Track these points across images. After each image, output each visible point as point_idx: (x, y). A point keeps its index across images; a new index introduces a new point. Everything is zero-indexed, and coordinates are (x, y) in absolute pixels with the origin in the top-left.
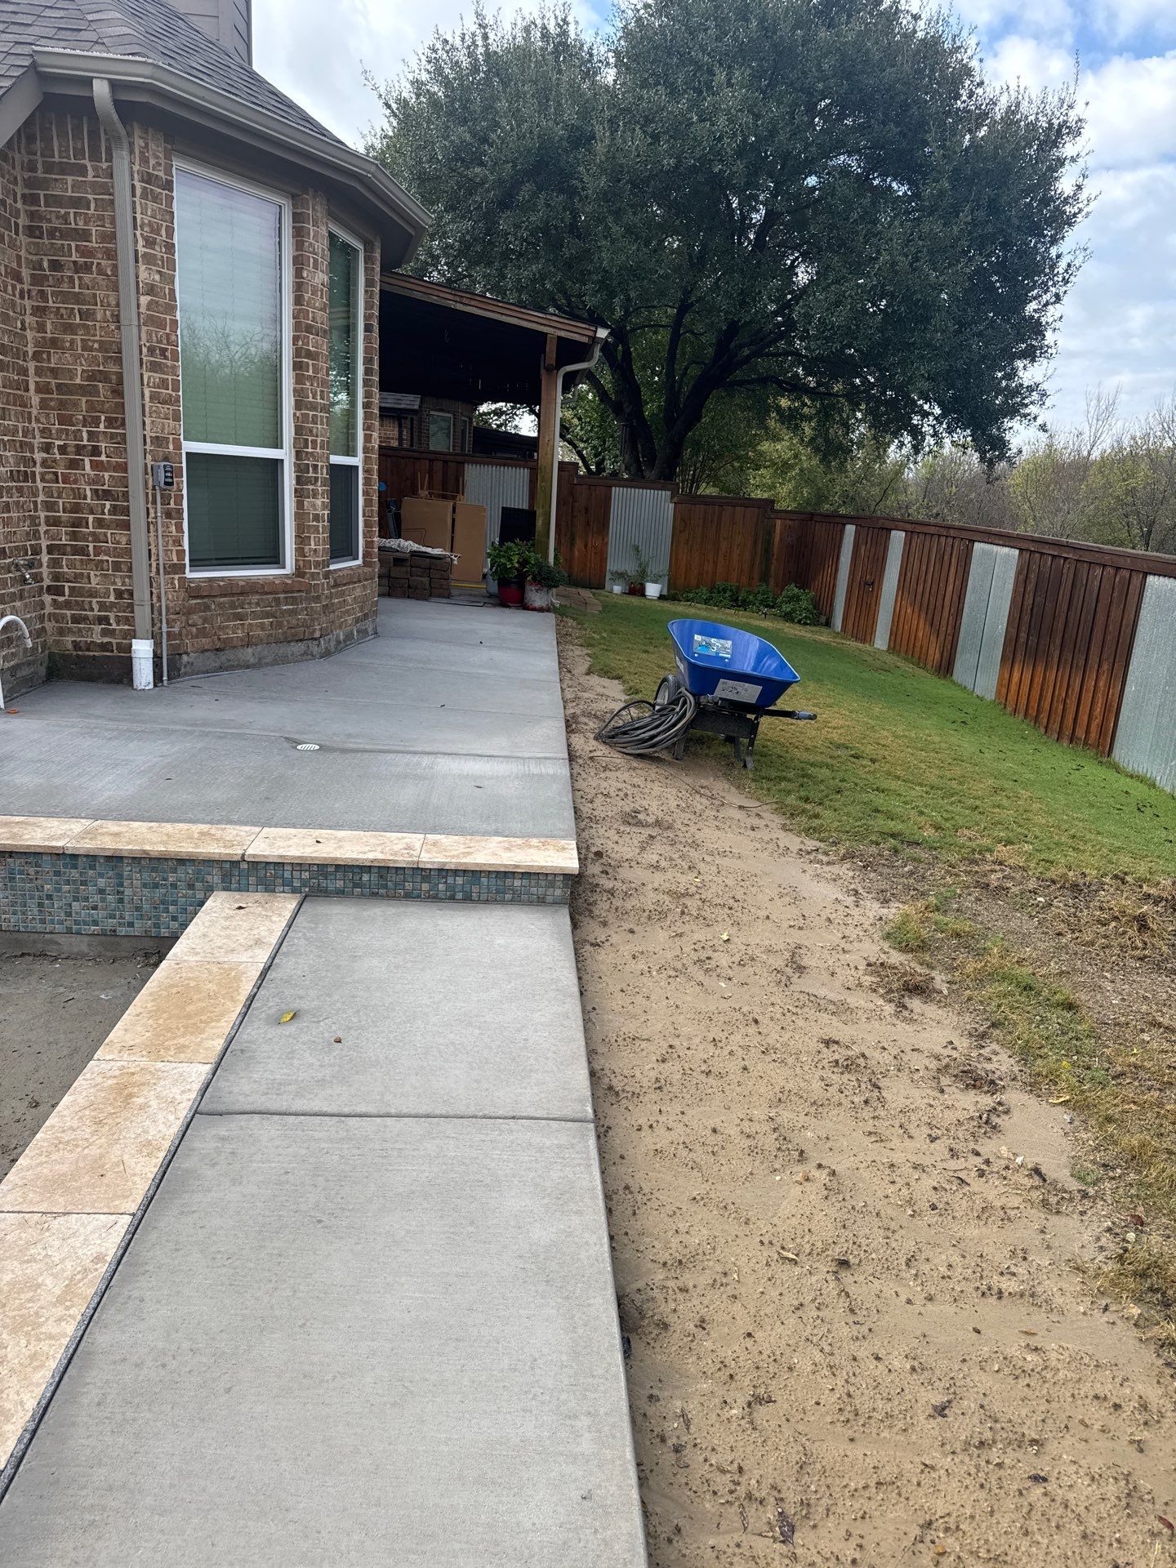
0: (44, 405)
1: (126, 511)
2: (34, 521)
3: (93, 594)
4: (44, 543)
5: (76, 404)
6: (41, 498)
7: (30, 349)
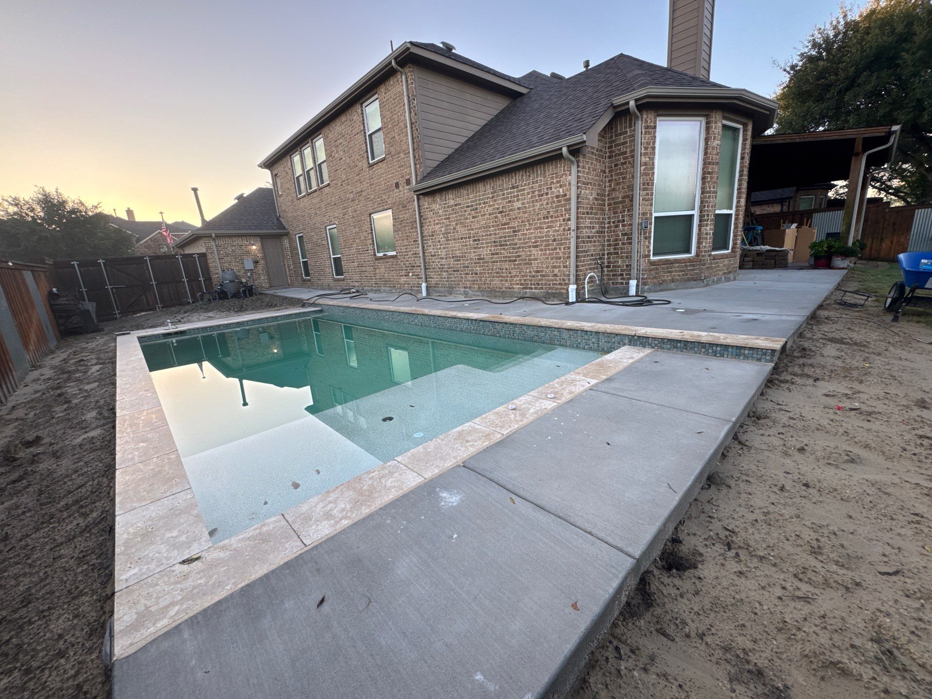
0: (609, 209)
1: (631, 239)
2: (603, 246)
3: (619, 267)
4: (606, 252)
5: (619, 207)
6: (607, 238)
7: (607, 193)
